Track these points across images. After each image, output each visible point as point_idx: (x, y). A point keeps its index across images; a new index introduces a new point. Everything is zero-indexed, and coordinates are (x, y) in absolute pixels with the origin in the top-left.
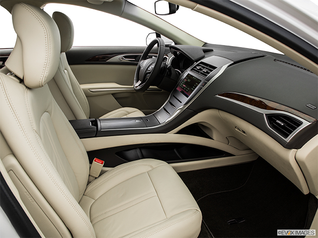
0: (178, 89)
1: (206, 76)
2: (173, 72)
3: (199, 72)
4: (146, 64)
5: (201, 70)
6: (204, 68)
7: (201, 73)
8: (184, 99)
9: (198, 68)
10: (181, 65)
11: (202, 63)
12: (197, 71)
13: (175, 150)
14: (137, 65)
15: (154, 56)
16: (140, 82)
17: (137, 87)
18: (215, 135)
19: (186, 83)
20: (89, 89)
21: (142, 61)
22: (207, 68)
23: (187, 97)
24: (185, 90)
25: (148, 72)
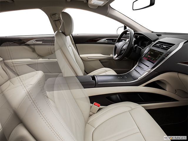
0: (144, 59)
1: (167, 50)
3: (159, 48)
4: (120, 45)
5: (161, 46)
6: (163, 45)
7: (161, 48)
9: (158, 45)
11: (159, 42)
12: (158, 47)
14: (114, 44)
15: (124, 40)
16: (116, 55)
17: (115, 58)
19: (150, 55)
20: (87, 57)
21: (117, 43)
22: (165, 45)
24: (151, 59)
25: (122, 49)
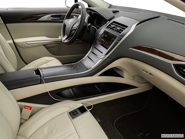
0: (97, 42)
1: (121, 33)
2: (91, 29)
3: (113, 29)
4: (69, 22)
5: (115, 28)
6: (117, 26)
7: (115, 30)
8: (105, 51)
9: (112, 26)
10: (95, 22)
11: (114, 22)
12: (112, 28)
13: (96, 86)
14: (62, 22)
15: (75, 16)
16: (66, 37)
17: (64, 40)
18: (125, 75)
19: (104, 38)
20: (26, 42)
21: (67, 20)
22: (119, 27)
23: (107, 49)
24: (104, 43)
25: (73, 29)
